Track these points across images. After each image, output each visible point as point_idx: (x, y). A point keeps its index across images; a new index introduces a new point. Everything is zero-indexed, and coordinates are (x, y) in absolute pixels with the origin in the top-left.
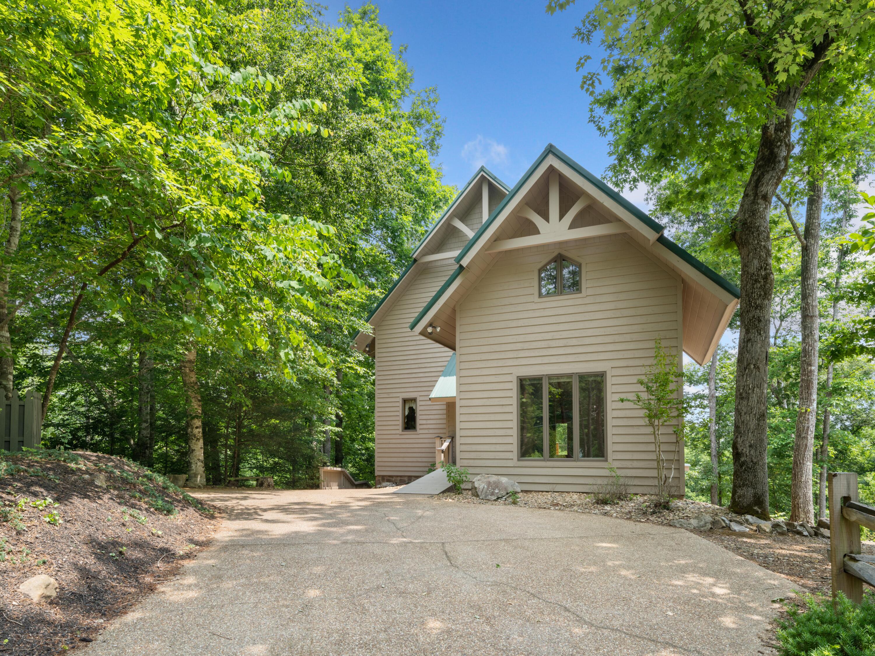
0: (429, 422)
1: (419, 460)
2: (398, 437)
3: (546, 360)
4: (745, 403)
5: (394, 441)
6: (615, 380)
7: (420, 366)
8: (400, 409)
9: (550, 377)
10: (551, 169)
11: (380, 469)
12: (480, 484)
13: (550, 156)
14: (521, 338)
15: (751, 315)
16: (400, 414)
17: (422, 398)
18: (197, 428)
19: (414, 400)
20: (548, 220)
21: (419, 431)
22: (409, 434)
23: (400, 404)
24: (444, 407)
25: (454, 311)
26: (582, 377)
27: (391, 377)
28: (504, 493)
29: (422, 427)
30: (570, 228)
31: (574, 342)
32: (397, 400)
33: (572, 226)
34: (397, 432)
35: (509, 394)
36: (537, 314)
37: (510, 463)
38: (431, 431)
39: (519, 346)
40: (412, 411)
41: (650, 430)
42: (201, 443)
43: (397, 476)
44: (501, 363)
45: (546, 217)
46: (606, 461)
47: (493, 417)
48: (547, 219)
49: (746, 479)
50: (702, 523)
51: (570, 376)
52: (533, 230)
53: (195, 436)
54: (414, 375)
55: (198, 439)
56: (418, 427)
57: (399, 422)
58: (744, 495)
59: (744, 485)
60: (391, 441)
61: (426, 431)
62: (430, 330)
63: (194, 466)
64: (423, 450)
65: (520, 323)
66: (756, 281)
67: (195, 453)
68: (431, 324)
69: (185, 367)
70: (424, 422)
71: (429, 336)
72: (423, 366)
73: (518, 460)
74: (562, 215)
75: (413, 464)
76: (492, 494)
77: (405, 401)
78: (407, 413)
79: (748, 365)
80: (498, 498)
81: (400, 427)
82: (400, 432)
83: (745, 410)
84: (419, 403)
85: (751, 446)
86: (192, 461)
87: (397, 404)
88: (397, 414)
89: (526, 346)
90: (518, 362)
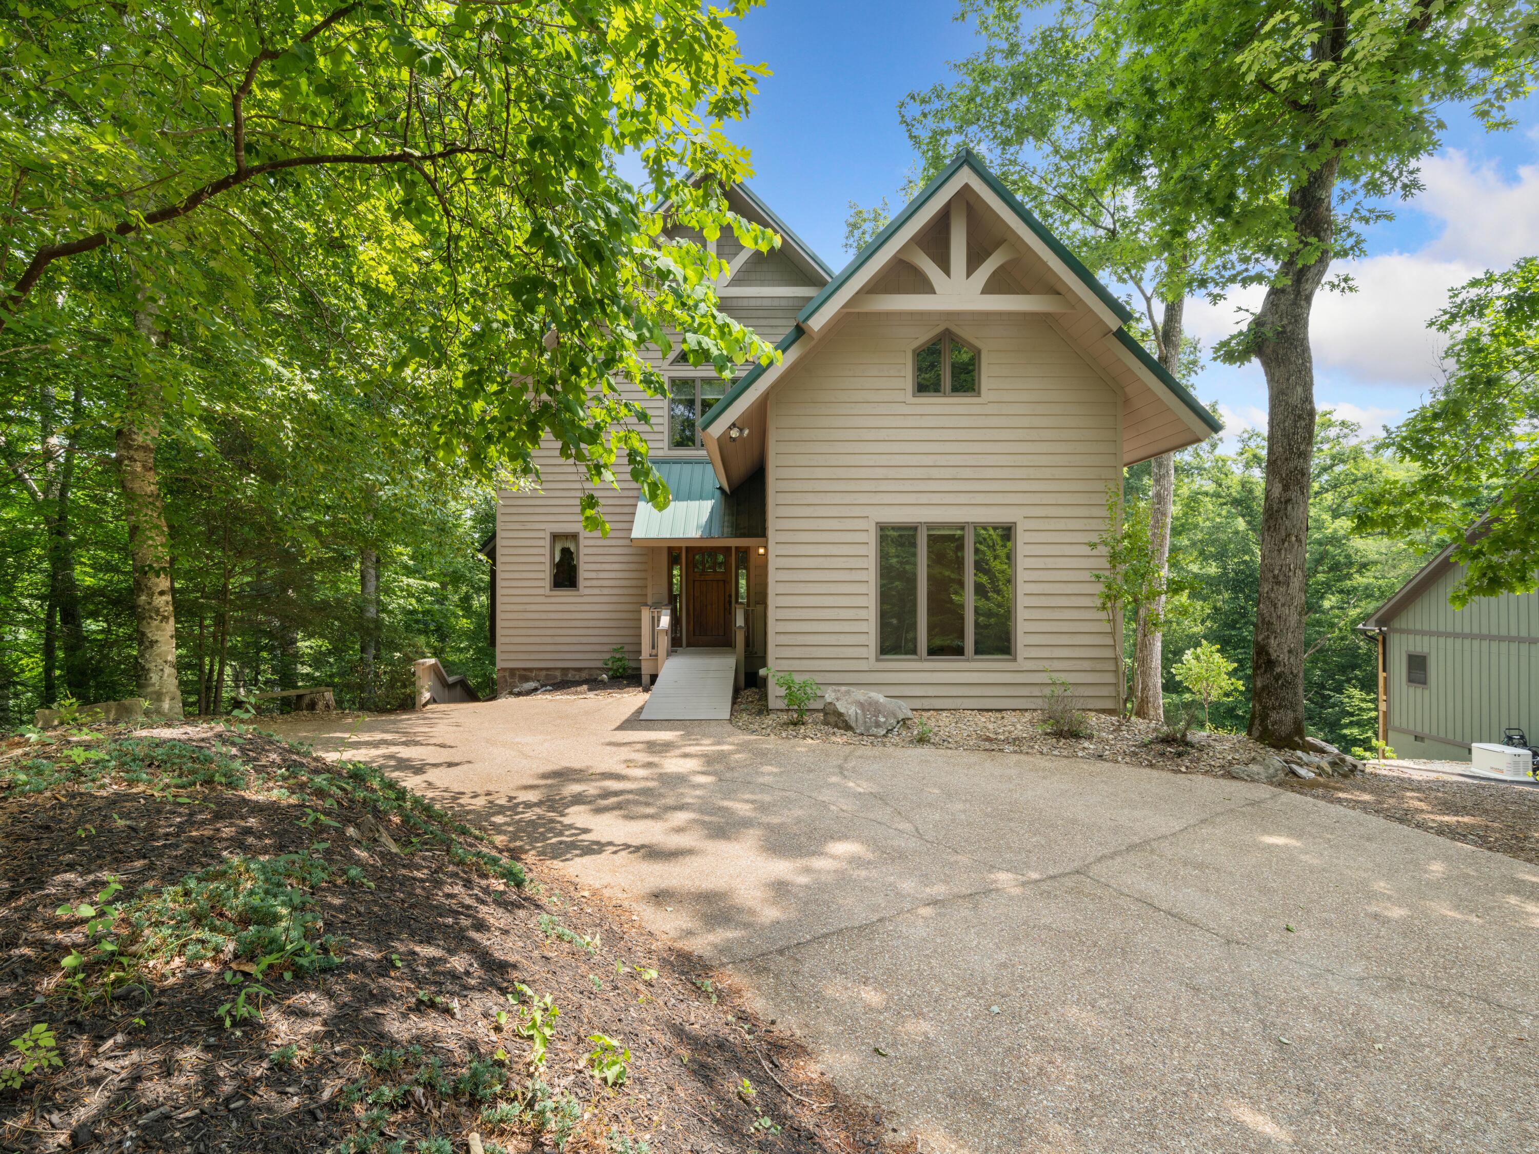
0: (602, 575)
1: (584, 640)
2: (542, 599)
3: (924, 499)
4: (1282, 589)
5: (534, 607)
6: (1029, 537)
8: (547, 551)
9: (931, 527)
10: (966, 190)
11: (505, 656)
13: (966, 170)
14: (883, 459)
15: (1291, 465)
16: (547, 560)
18: (162, 593)
19: (574, 537)
20: (948, 273)
22: (565, 596)
23: (547, 543)
26: (980, 529)
28: (893, 721)
29: (588, 583)
30: (983, 292)
31: (968, 473)
32: (541, 534)
33: (988, 289)
34: (542, 591)
35: (862, 550)
36: (910, 422)
37: (863, 665)
38: (606, 591)
40: (567, 554)
42: (170, 627)
44: (846, 498)
45: (945, 265)
46: (1015, 660)
47: (834, 589)
48: (947, 271)
49: (1284, 699)
50: (1271, 771)
51: (961, 526)
53: (157, 612)
54: (573, 494)
55: (165, 619)
56: (581, 583)
57: (546, 573)
58: (1281, 721)
59: (1280, 706)
60: (528, 607)
61: (597, 591)
62: (735, 433)
63: (154, 677)
64: (591, 624)
65: (882, 435)
66: (1300, 417)
67: (157, 649)
68: (735, 425)
69: (131, 459)
70: (593, 575)
73: (878, 660)
74: (971, 268)
75: (573, 648)
76: (878, 725)
77: (555, 537)
78: (557, 559)
79: (1288, 535)
80: (888, 731)
82: (547, 591)
83: (1283, 600)
84: (582, 542)
85: (1290, 652)
86: (152, 666)
87: (542, 543)
88: (542, 559)
89: (892, 473)
90: (876, 499)
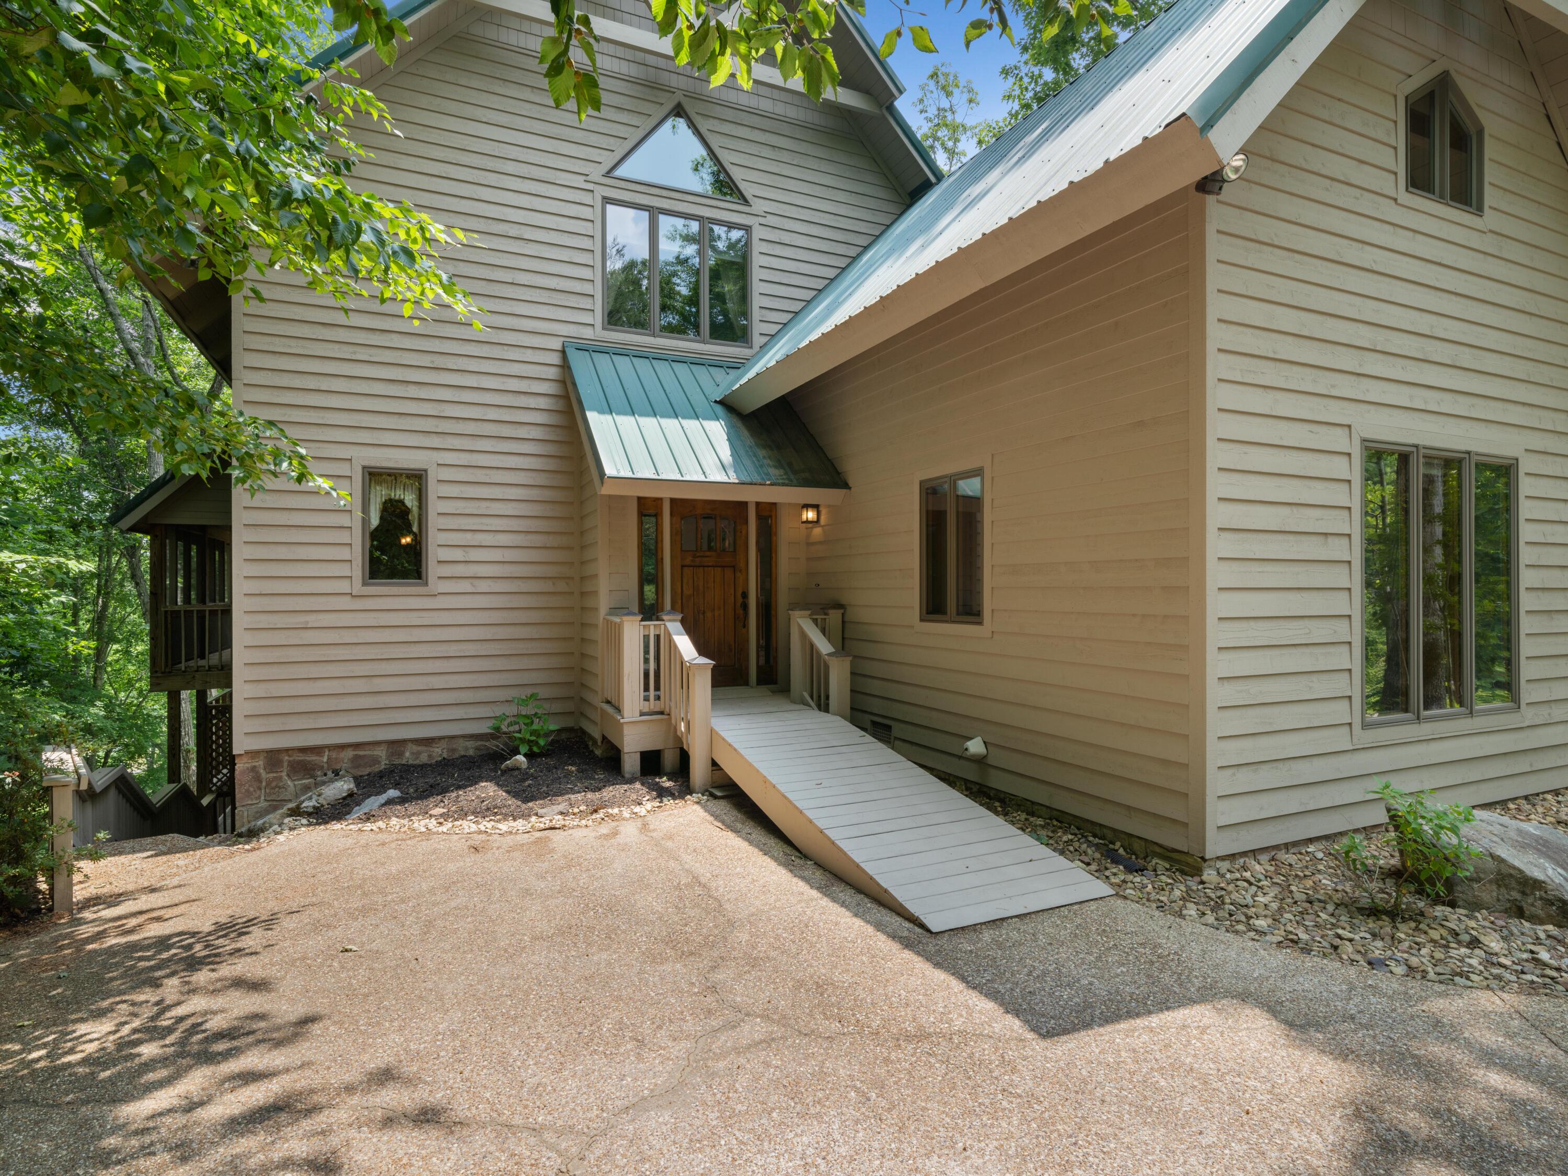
2: (345, 603)
7: (440, 362)
8: (355, 504)
11: (253, 727)
16: (353, 522)
17: (446, 474)
19: (417, 478)
21: (435, 585)
22: (395, 596)
23: (355, 487)
27: (311, 383)
29: (448, 571)
31: (1467, 358)
32: (343, 470)
34: (344, 586)
36: (1401, 242)
38: (483, 586)
40: (398, 513)
43: (342, 747)
54: (413, 391)
57: (352, 550)
60: (312, 620)
61: (465, 586)
64: (454, 650)
70: (459, 554)
72: (451, 363)
75: (413, 700)
77: (373, 476)
78: (375, 522)
81: (357, 569)
82: (355, 586)
84: (432, 489)
88: (343, 521)
90: (1360, 390)
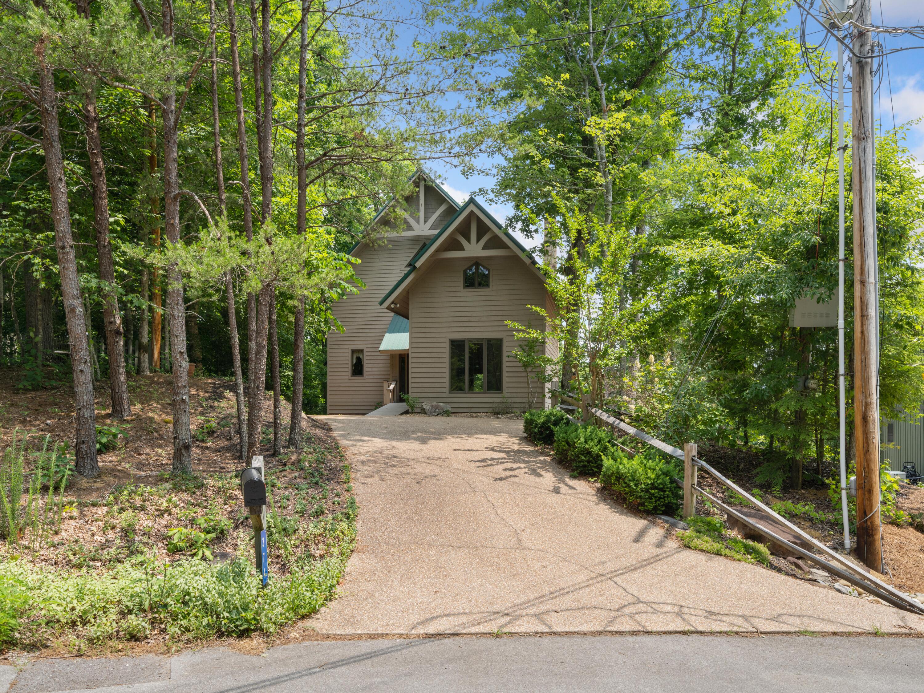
0: (374, 369)
1: (366, 400)
2: (347, 381)
3: (467, 329)
5: (344, 385)
6: (508, 344)
7: (367, 323)
9: (470, 340)
10: (472, 212)
11: (331, 408)
12: (427, 407)
13: (472, 205)
14: (452, 314)
16: (349, 362)
17: (368, 350)
24: (389, 357)
25: (408, 293)
26: (489, 341)
33: (484, 248)
34: (347, 377)
35: (443, 350)
36: (462, 299)
37: (444, 395)
38: (376, 377)
39: (450, 319)
40: (358, 360)
41: (524, 374)
44: (438, 330)
45: (469, 240)
46: (502, 393)
47: (433, 365)
48: (469, 242)
51: (482, 340)
52: (461, 248)
54: (361, 331)
60: (342, 385)
61: (372, 377)
62: (393, 306)
64: (369, 392)
65: (452, 304)
68: (393, 303)
70: (370, 369)
71: (392, 310)
73: (450, 393)
74: (478, 240)
75: (361, 404)
78: (355, 362)
80: (438, 414)
87: (347, 354)
88: (347, 362)
89: (455, 319)
90: (450, 330)
